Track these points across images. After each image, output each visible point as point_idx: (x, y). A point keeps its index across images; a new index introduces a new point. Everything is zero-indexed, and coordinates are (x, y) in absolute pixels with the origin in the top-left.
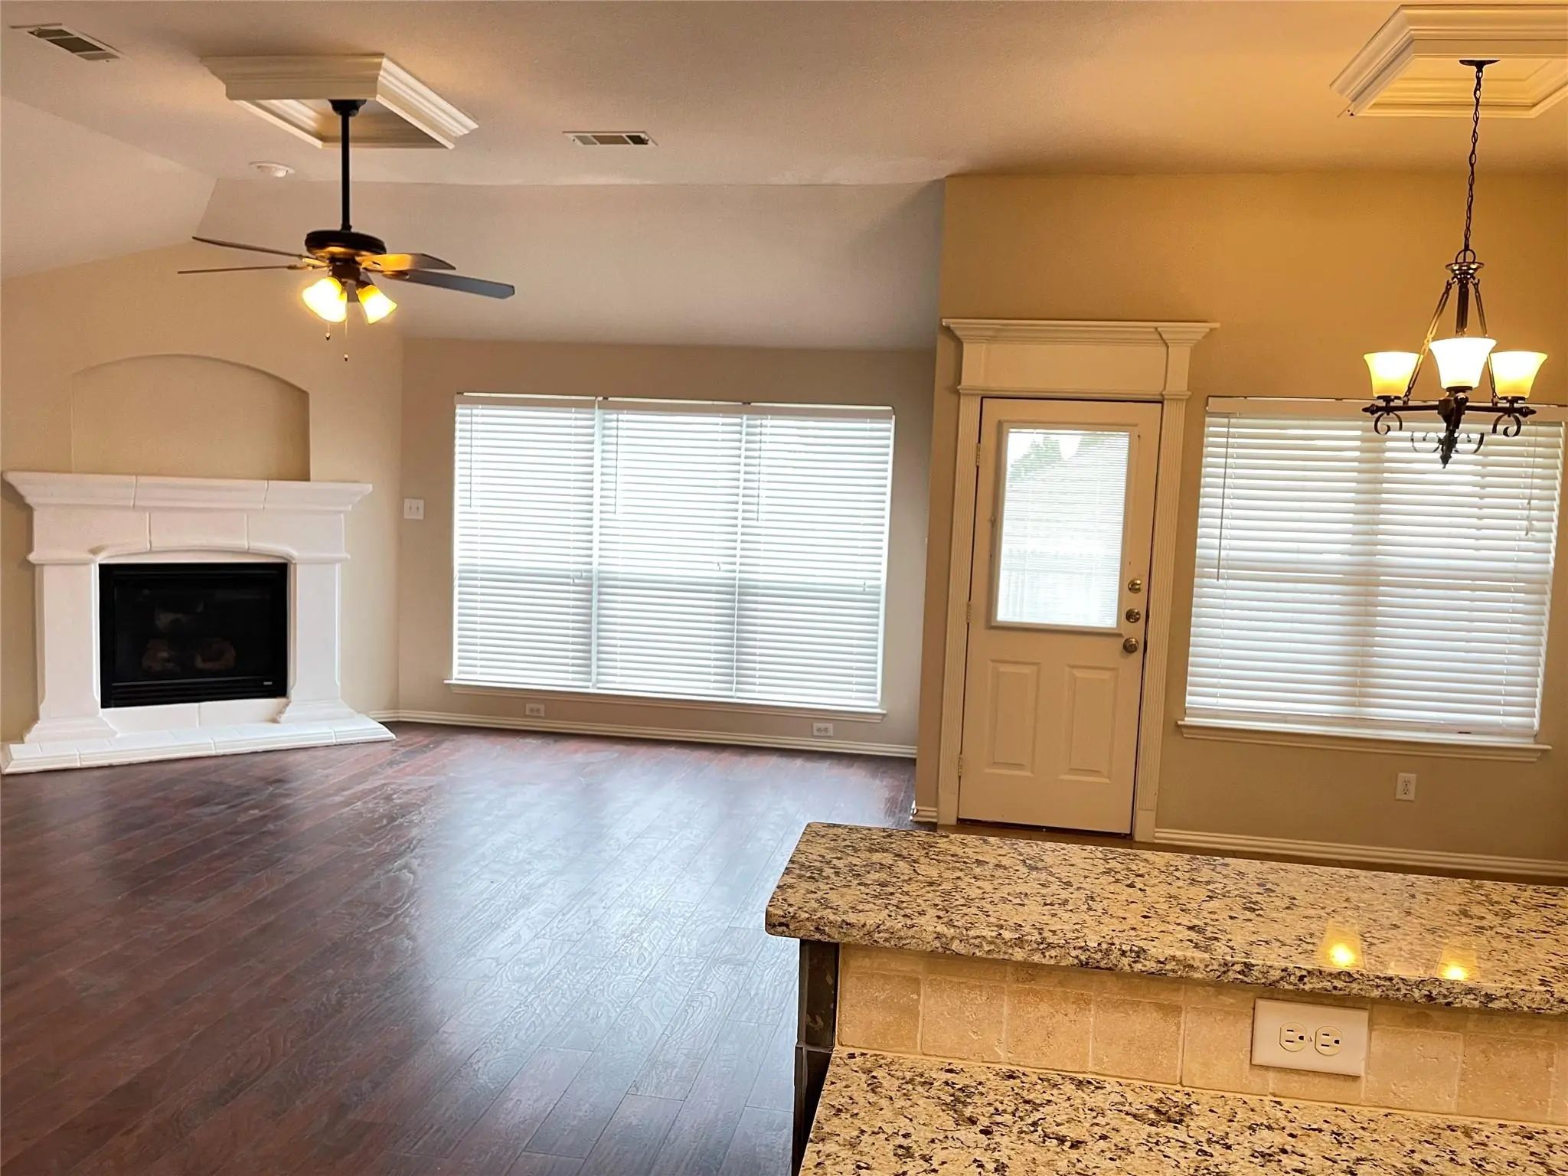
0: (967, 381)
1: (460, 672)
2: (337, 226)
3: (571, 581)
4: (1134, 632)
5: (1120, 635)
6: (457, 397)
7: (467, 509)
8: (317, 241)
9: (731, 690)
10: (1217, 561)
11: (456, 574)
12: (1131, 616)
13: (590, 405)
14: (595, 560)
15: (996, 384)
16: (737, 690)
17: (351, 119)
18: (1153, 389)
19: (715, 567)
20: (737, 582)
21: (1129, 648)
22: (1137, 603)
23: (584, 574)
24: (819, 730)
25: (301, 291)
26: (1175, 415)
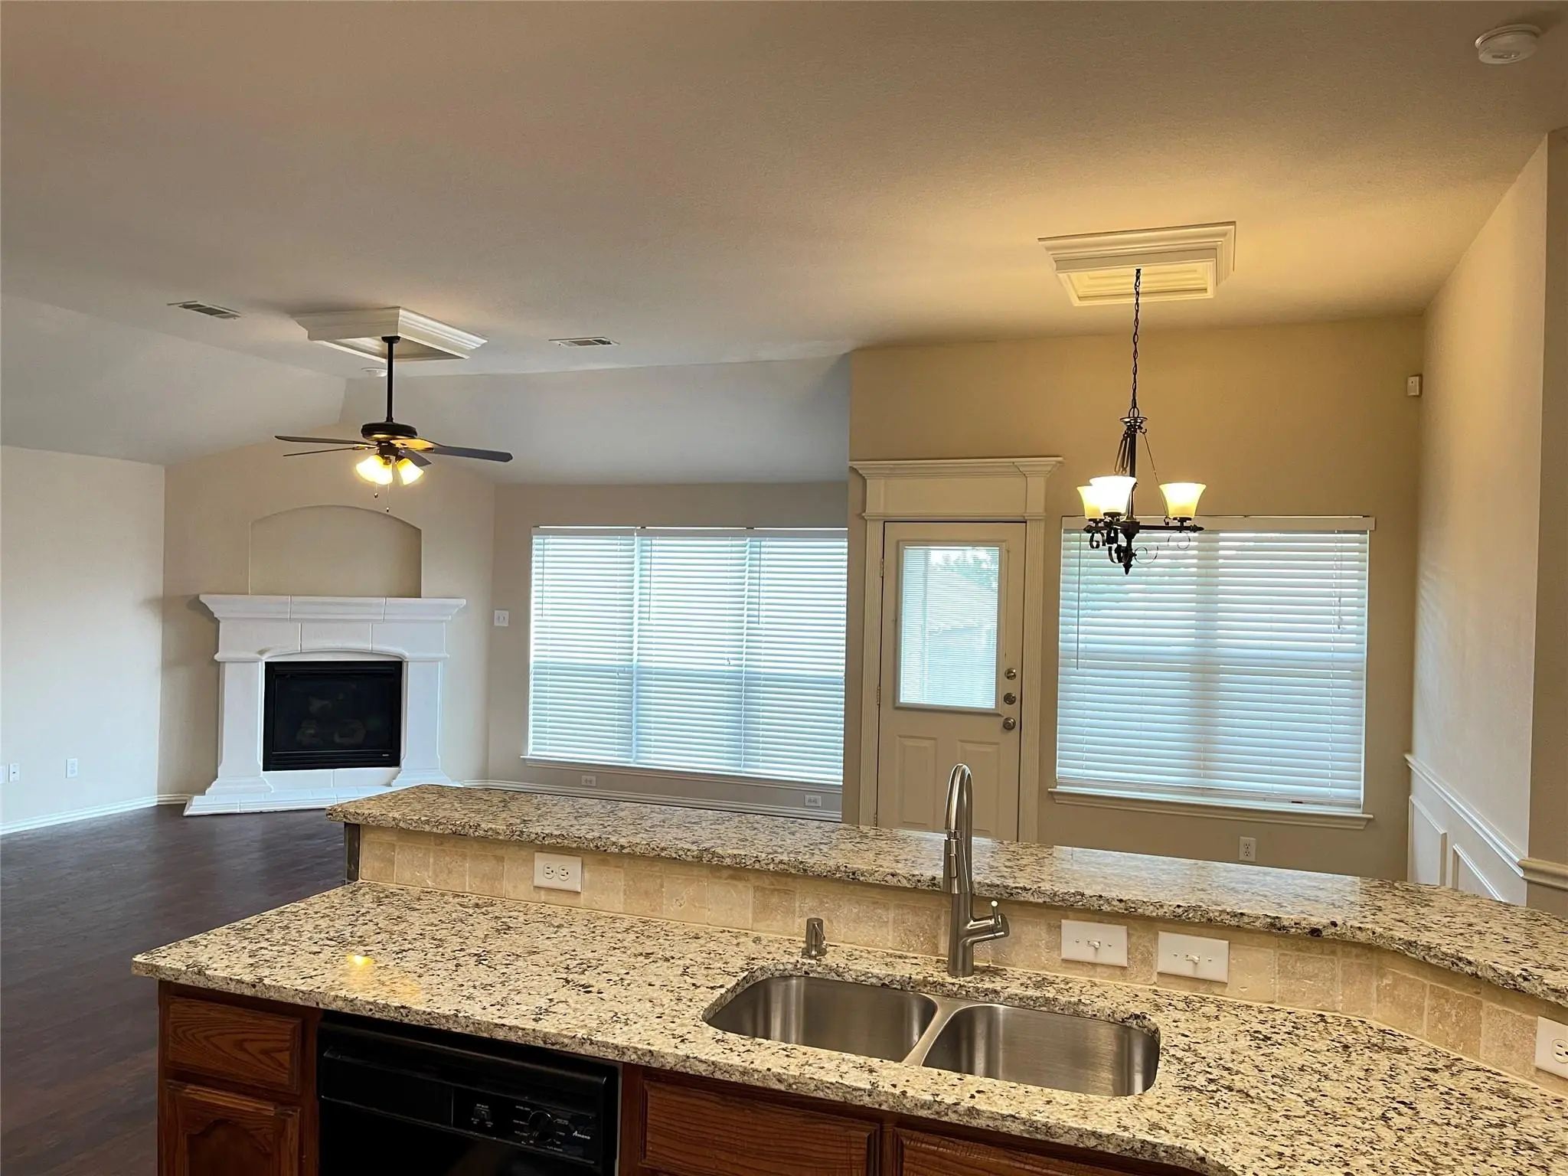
0: (871, 509)
1: (534, 750)
2: (383, 420)
3: (615, 674)
4: (1011, 711)
5: (999, 715)
6: (533, 529)
7: (540, 618)
8: (369, 430)
9: (739, 766)
10: (1076, 653)
11: (532, 669)
12: (1009, 699)
13: (630, 533)
14: (635, 657)
15: (893, 511)
16: (745, 766)
17: (394, 345)
18: (1015, 512)
19: (726, 662)
20: (744, 675)
21: (1008, 727)
22: (1012, 687)
23: (626, 669)
24: (810, 801)
25: (355, 466)
26: (1036, 531)
